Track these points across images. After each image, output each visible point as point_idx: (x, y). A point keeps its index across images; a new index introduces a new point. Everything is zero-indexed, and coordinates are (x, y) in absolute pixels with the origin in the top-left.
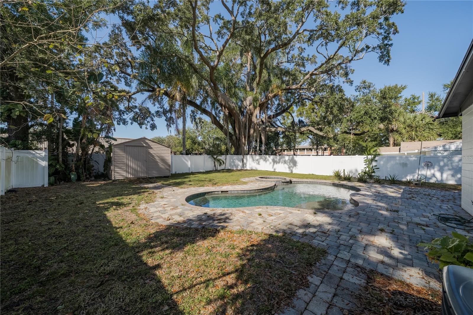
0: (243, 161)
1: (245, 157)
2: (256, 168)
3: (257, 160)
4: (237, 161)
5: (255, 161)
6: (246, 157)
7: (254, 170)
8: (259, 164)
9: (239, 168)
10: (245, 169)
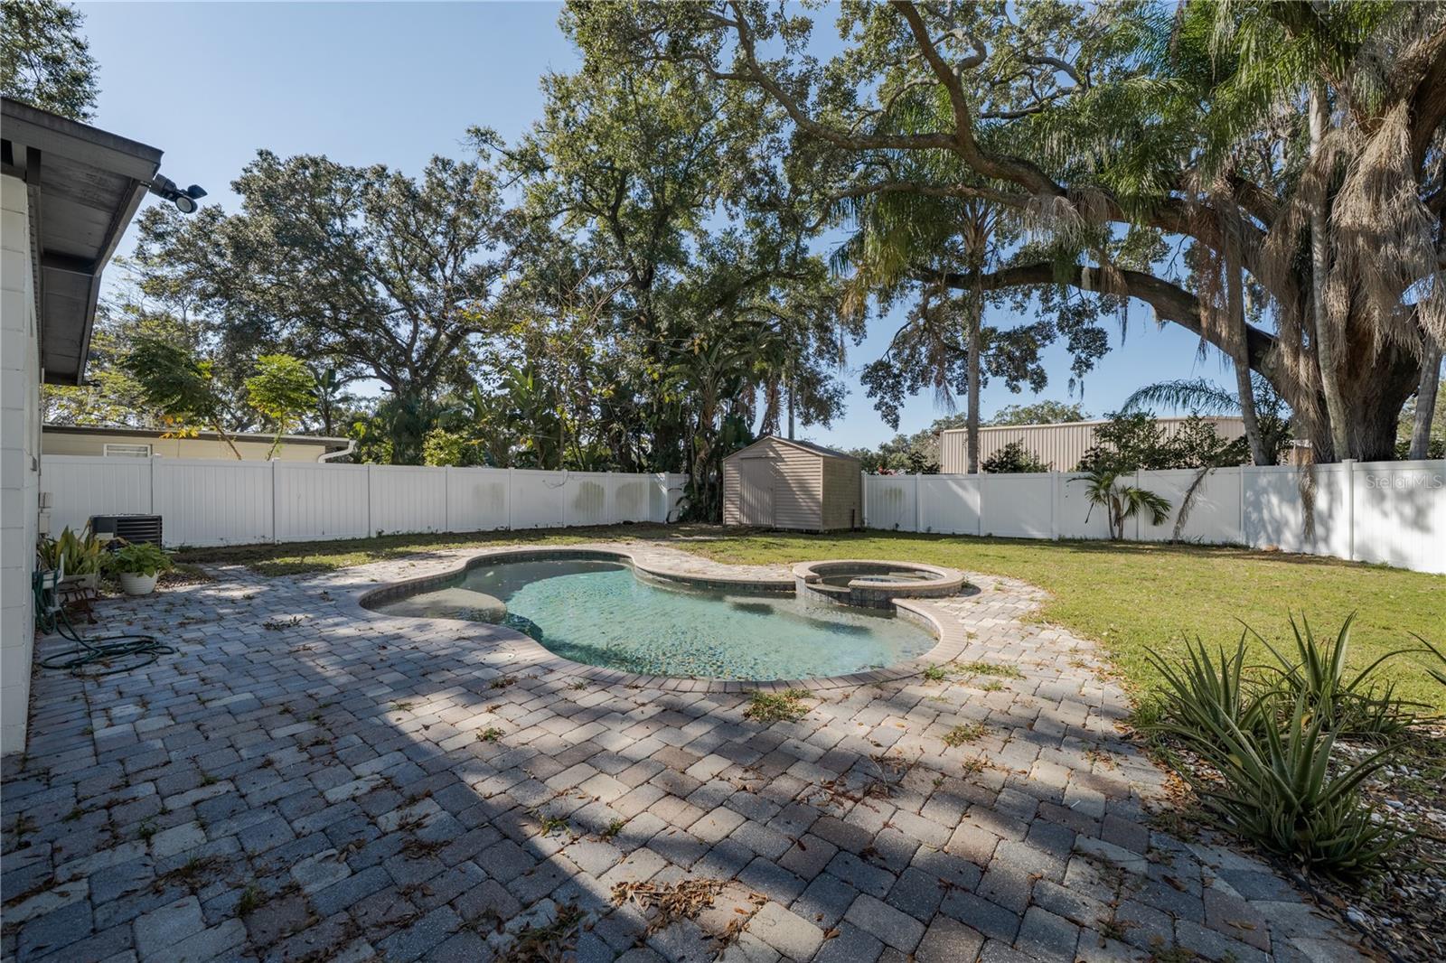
0: (1309, 503)
1: (1322, 477)
2: (1395, 553)
3: (1409, 495)
4: (1274, 500)
5: (1388, 505)
6: (1330, 472)
7: (1383, 567)
8: (1419, 521)
9: (1288, 543)
10: (1323, 551)
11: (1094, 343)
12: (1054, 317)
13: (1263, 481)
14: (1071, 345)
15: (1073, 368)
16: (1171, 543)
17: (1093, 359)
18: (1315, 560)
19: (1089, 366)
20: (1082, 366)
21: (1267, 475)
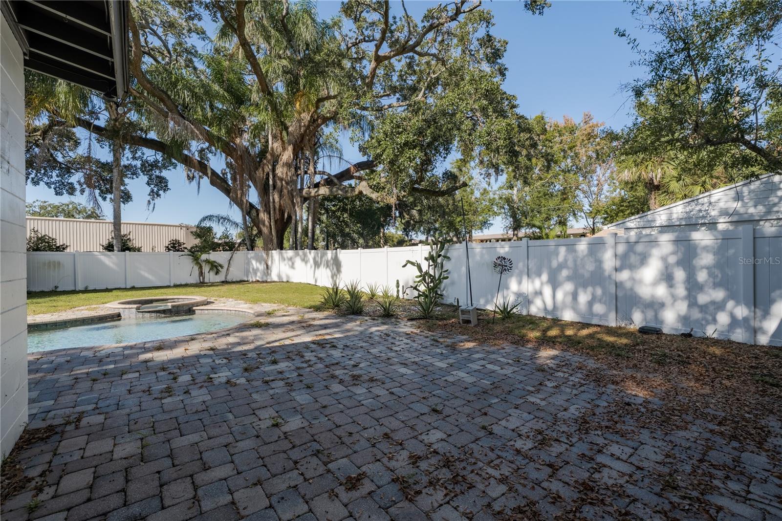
0: (266, 263)
1: (270, 255)
3: (290, 259)
4: (254, 262)
5: (286, 262)
6: (271, 253)
9: (259, 277)
10: (270, 279)
11: (160, 185)
12: (138, 163)
13: (249, 256)
14: (148, 182)
15: (149, 195)
16: (223, 282)
17: (161, 192)
18: (266, 282)
19: (158, 195)
20: (154, 194)
21: (251, 254)
